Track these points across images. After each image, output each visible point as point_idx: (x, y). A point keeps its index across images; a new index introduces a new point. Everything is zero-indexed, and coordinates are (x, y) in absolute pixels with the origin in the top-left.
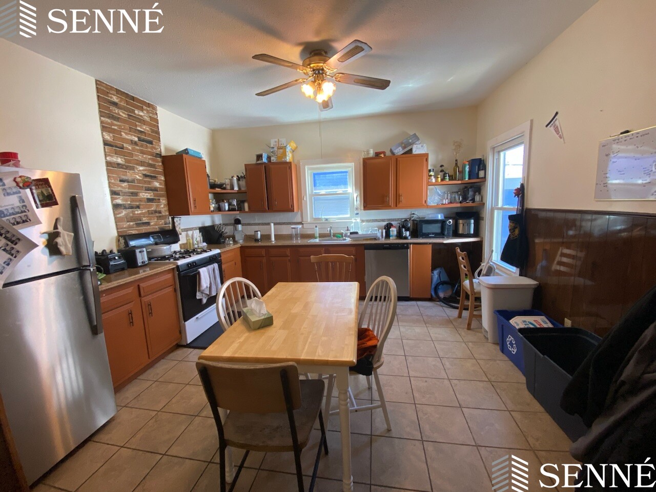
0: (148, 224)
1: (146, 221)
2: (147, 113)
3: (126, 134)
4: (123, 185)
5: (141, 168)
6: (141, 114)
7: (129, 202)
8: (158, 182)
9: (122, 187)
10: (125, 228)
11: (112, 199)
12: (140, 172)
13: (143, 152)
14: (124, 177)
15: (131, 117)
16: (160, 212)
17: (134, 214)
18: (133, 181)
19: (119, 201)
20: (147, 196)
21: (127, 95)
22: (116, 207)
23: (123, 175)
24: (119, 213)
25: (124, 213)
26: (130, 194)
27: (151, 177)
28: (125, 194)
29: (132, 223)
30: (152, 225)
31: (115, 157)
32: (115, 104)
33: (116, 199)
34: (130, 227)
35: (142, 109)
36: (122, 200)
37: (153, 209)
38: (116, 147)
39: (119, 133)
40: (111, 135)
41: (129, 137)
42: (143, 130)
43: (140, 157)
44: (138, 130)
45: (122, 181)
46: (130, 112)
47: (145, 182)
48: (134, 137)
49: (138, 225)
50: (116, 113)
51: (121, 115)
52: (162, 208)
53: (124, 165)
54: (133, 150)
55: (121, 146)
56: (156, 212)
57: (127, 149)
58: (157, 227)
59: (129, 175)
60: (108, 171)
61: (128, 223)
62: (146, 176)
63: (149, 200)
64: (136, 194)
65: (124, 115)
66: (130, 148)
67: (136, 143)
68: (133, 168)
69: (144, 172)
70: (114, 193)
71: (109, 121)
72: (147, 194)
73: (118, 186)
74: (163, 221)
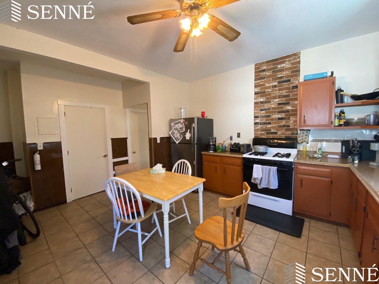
0: (276, 133)
1: (275, 131)
2: (289, 62)
3: (268, 83)
4: (262, 112)
5: (276, 100)
6: (283, 65)
7: (264, 121)
8: (290, 106)
9: (261, 113)
10: (259, 134)
11: (255, 120)
12: (275, 103)
13: (280, 90)
14: (263, 108)
15: (274, 72)
16: (289, 126)
17: (266, 127)
18: (269, 109)
19: (258, 121)
20: (278, 116)
21: (273, 60)
22: (256, 124)
23: (263, 107)
24: (257, 127)
25: (259, 126)
26: (265, 117)
27: (284, 104)
28: (262, 117)
29: (263, 132)
30: (279, 134)
31: (260, 99)
32: (264, 70)
33: (256, 120)
34: (262, 134)
35: (283, 62)
36: (260, 120)
37: (282, 124)
38: (261, 93)
39: (264, 85)
40: (259, 88)
41: (271, 85)
42: (282, 76)
43: (277, 93)
44: (278, 77)
45: (261, 110)
46: (274, 69)
47: (278, 108)
48: (274, 83)
49: (267, 133)
50: (263, 76)
51: (267, 75)
52: (291, 123)
53: (264, 101)
54: (272, 91)
55: (264, 92)
56: (284, 126)
57: (268, 92)
58: (283, 135)
59: (266, 106)
60: (255, 107)
61: (261, 132)
62: (279, 104)
63: (279, 119)
64: (269, 116)
65: (269, 74)
66: (270, 91)
67: (275, 86)
68: (270, 102)
69: (278, 102)
70: (255, 117)
71: (259, 81)
72: (278, 115)
73: (258, 113)
74: (289, 132)
